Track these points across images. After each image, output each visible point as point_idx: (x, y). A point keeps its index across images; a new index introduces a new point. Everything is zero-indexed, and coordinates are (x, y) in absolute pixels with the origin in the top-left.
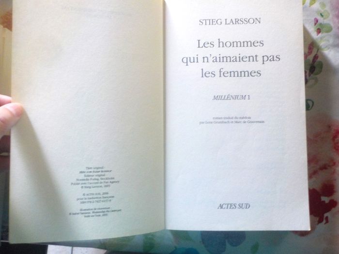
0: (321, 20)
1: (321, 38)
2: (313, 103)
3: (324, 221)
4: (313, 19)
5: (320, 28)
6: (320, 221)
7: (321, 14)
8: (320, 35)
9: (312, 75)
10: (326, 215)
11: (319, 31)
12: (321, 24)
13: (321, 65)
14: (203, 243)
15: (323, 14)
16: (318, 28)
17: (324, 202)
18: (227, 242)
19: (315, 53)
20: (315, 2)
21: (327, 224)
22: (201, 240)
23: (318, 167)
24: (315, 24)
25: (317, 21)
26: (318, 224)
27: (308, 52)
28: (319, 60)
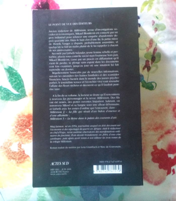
0: (157, 21)
1: (158, 35)
2: (156, 84)
3: (172, 173)
4: (151, 21)
5: (157, 27)
6: (169, 173)
7: (157, 17)
8: (157, 32)
9: (153, 63)
10: (172, 168)
11: (156, 30)
12: (157, 25)
13: (160, 55)
14: (82, 197)
15: (158, 17)
16: (155, 27)
17: (170, 158)
18: (100, 195)
19: (155, 47)
20: (151, 8)
21: (174, 175)
22: (80, 195)
23: (164, 132)
24: (153, 25)
25: (154, 22)
26: (167, 175)
27: (149, 46)
28: (157, 51)
